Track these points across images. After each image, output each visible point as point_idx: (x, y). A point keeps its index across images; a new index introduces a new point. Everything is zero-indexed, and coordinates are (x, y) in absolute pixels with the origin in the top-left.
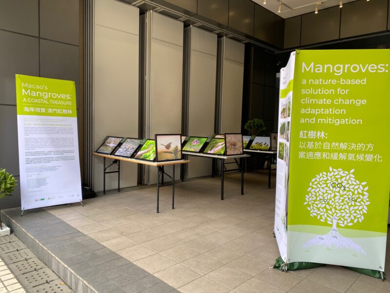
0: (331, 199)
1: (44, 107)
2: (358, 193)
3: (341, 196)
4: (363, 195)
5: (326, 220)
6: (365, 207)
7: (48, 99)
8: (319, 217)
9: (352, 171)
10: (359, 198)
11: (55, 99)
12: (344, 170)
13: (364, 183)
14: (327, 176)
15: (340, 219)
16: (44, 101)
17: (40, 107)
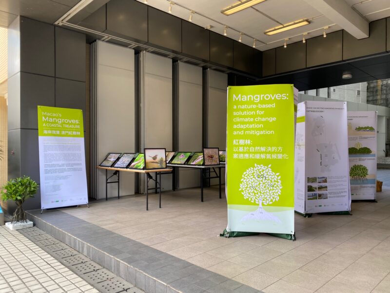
0: (257, 186)
1: (58, 130)
2: (275, 181)
3: (264, 183)
4: (278, 182)
5: (255, 201)
6: (280, 191)
7: (62, 124)
8: (250, 199)
9: (270, 166)
10: (275, 184)
11: (67, 124)
12: (264, 165)
13: (278, 174)
14: (253, 170)
15: (264, 200)
16: (59, 126)
17: (56, 130)
